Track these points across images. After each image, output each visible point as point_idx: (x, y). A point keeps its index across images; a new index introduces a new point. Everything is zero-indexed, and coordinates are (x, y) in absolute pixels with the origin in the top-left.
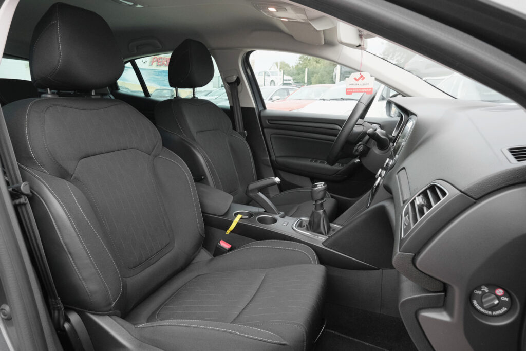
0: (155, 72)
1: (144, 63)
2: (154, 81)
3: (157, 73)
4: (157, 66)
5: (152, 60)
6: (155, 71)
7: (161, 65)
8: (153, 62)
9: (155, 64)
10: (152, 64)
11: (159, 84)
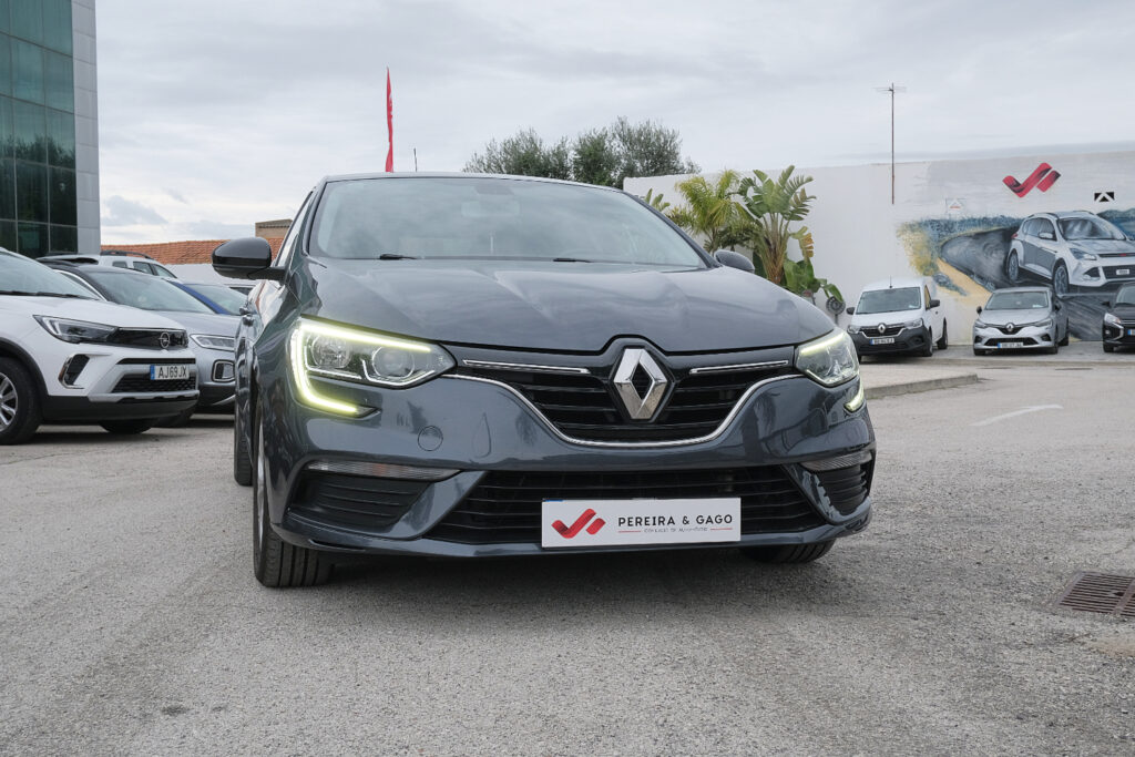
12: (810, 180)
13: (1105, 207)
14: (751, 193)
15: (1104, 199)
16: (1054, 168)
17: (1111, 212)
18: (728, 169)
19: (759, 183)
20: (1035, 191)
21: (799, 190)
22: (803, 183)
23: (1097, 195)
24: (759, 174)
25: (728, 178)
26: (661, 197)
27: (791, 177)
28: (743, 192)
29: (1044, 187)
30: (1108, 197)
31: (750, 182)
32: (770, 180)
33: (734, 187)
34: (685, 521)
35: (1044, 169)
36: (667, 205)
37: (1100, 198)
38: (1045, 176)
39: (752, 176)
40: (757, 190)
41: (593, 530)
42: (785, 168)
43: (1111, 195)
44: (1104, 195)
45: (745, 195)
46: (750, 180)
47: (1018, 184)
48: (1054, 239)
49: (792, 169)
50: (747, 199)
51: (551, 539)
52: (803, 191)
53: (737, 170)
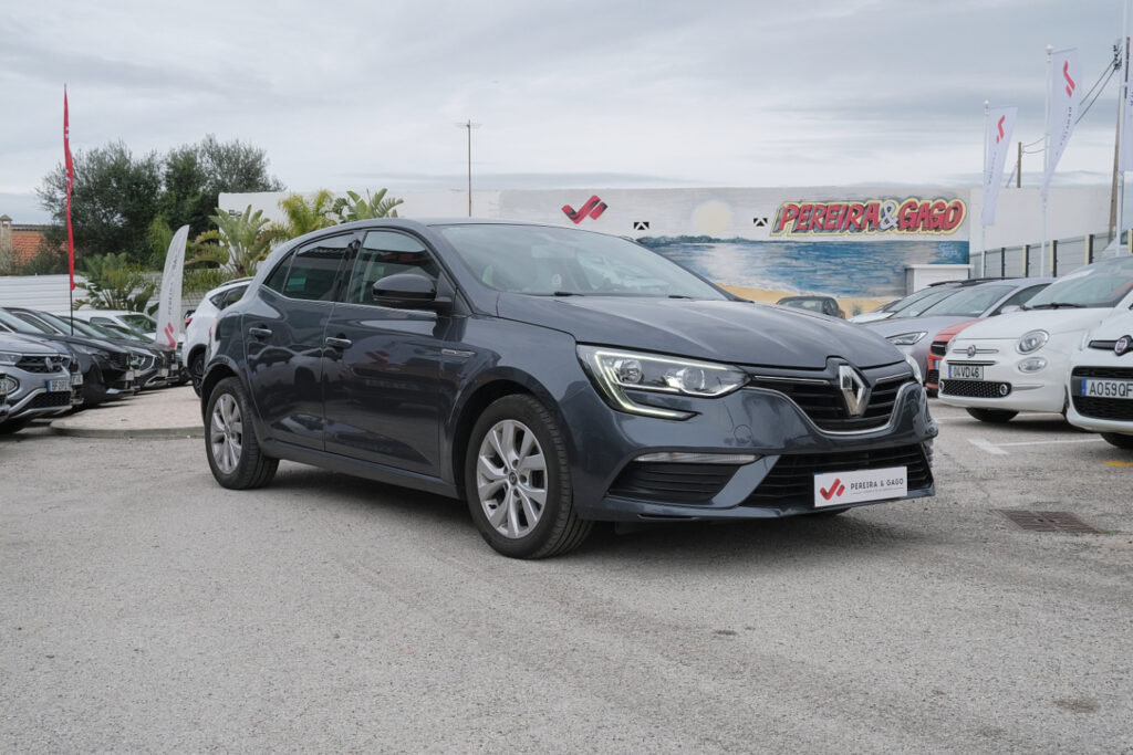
0: (788, 248)
1: (761, 224)
2: (784, 274)
3: (795, 251)
4: (795, 231)
5: (781, 215)
6: (788, 246)
7: (806, 229)
8: (786, 220)
9: (790, 225)
10: (781, 228)
11: (799, 284)
12: (401, 202)
13: (642, 234)
14: (346, 212)
15: (641, 228)
16: (603, 200)
17: (647, 238)
18: (324, 189)
19: (353, 203)
20: (588, 219)
21: (390, 211)
22: (394, 205)
23: (636, 224)
24: (353, 195)
25: (324, 196)
26: (260, 213)
27: (384, 199)
28: (338, 211)
29: (595, 216)
30: (644, 226)
31: (344, 202)
32: (362, 201)
33: (328, 206)
34: (882, 485)
35: (594, 201)
36: (267, 220)
37: (638, 226)
38: (596, 207)
39: (346, 197)
40: (351, 209)
41: (839, 494)
42: (379, 190)
43: (647, 224)
44: (641, 224)
45: (340, 213)
46: (344, 200)
47: (574, 213)
48: (602, 263)
49: (384, 192)
50: (341, 218)
51: (820, 501)
52: (395, 212)
53: (333, 191)
